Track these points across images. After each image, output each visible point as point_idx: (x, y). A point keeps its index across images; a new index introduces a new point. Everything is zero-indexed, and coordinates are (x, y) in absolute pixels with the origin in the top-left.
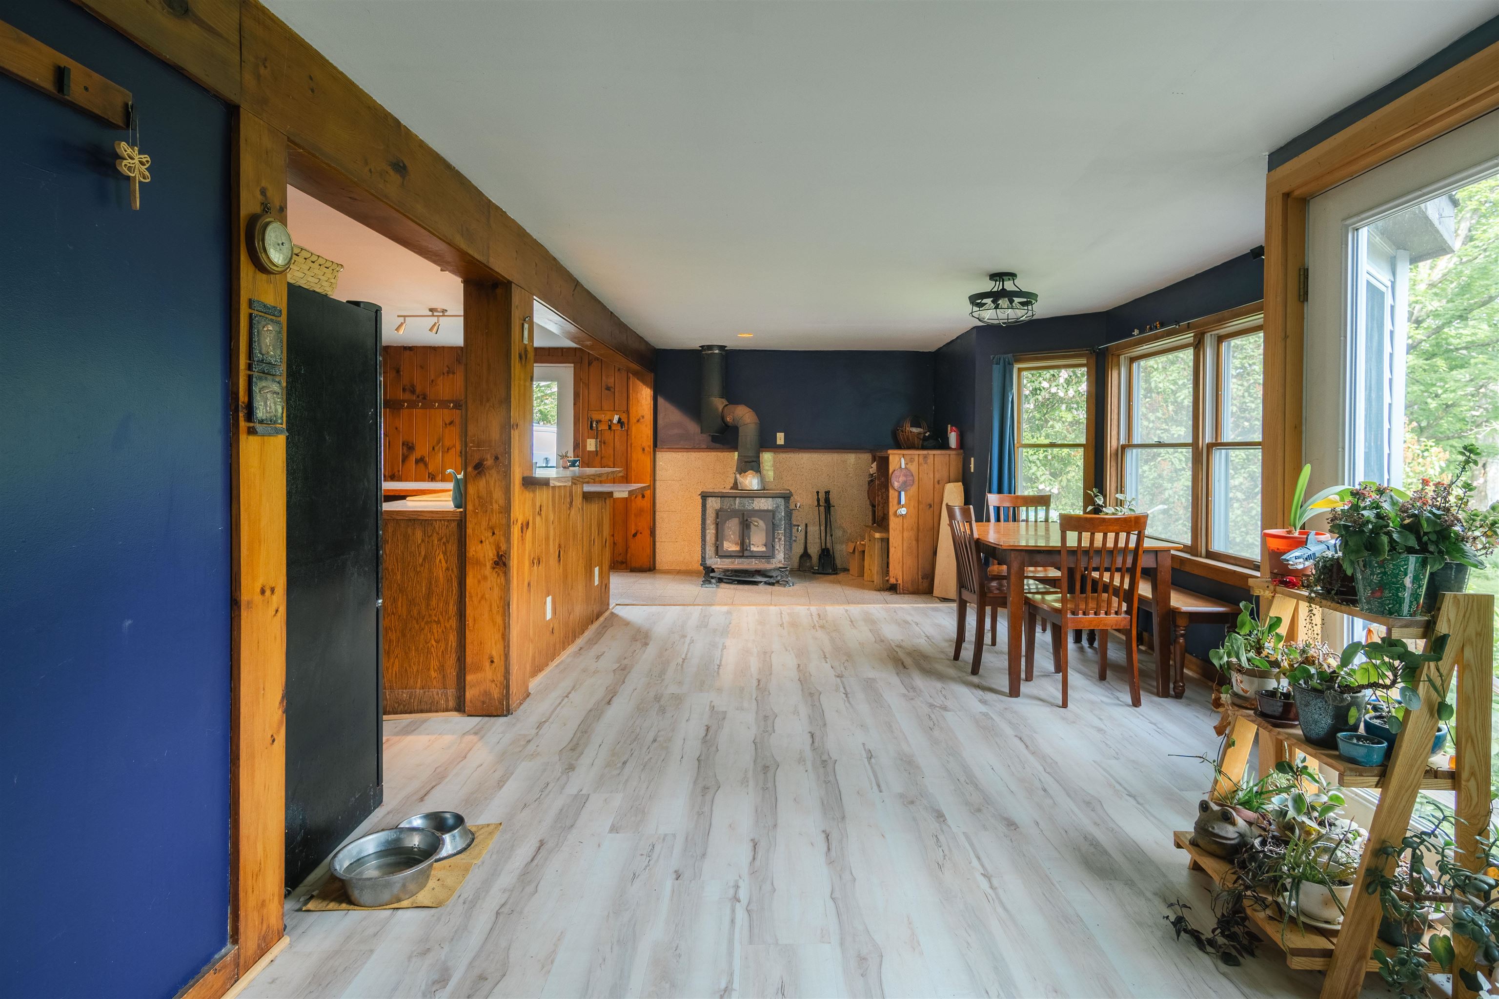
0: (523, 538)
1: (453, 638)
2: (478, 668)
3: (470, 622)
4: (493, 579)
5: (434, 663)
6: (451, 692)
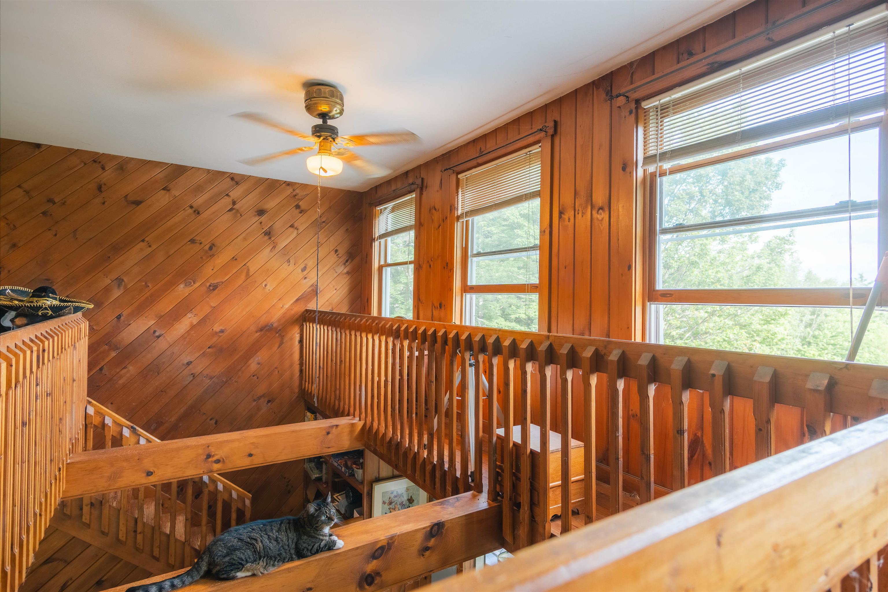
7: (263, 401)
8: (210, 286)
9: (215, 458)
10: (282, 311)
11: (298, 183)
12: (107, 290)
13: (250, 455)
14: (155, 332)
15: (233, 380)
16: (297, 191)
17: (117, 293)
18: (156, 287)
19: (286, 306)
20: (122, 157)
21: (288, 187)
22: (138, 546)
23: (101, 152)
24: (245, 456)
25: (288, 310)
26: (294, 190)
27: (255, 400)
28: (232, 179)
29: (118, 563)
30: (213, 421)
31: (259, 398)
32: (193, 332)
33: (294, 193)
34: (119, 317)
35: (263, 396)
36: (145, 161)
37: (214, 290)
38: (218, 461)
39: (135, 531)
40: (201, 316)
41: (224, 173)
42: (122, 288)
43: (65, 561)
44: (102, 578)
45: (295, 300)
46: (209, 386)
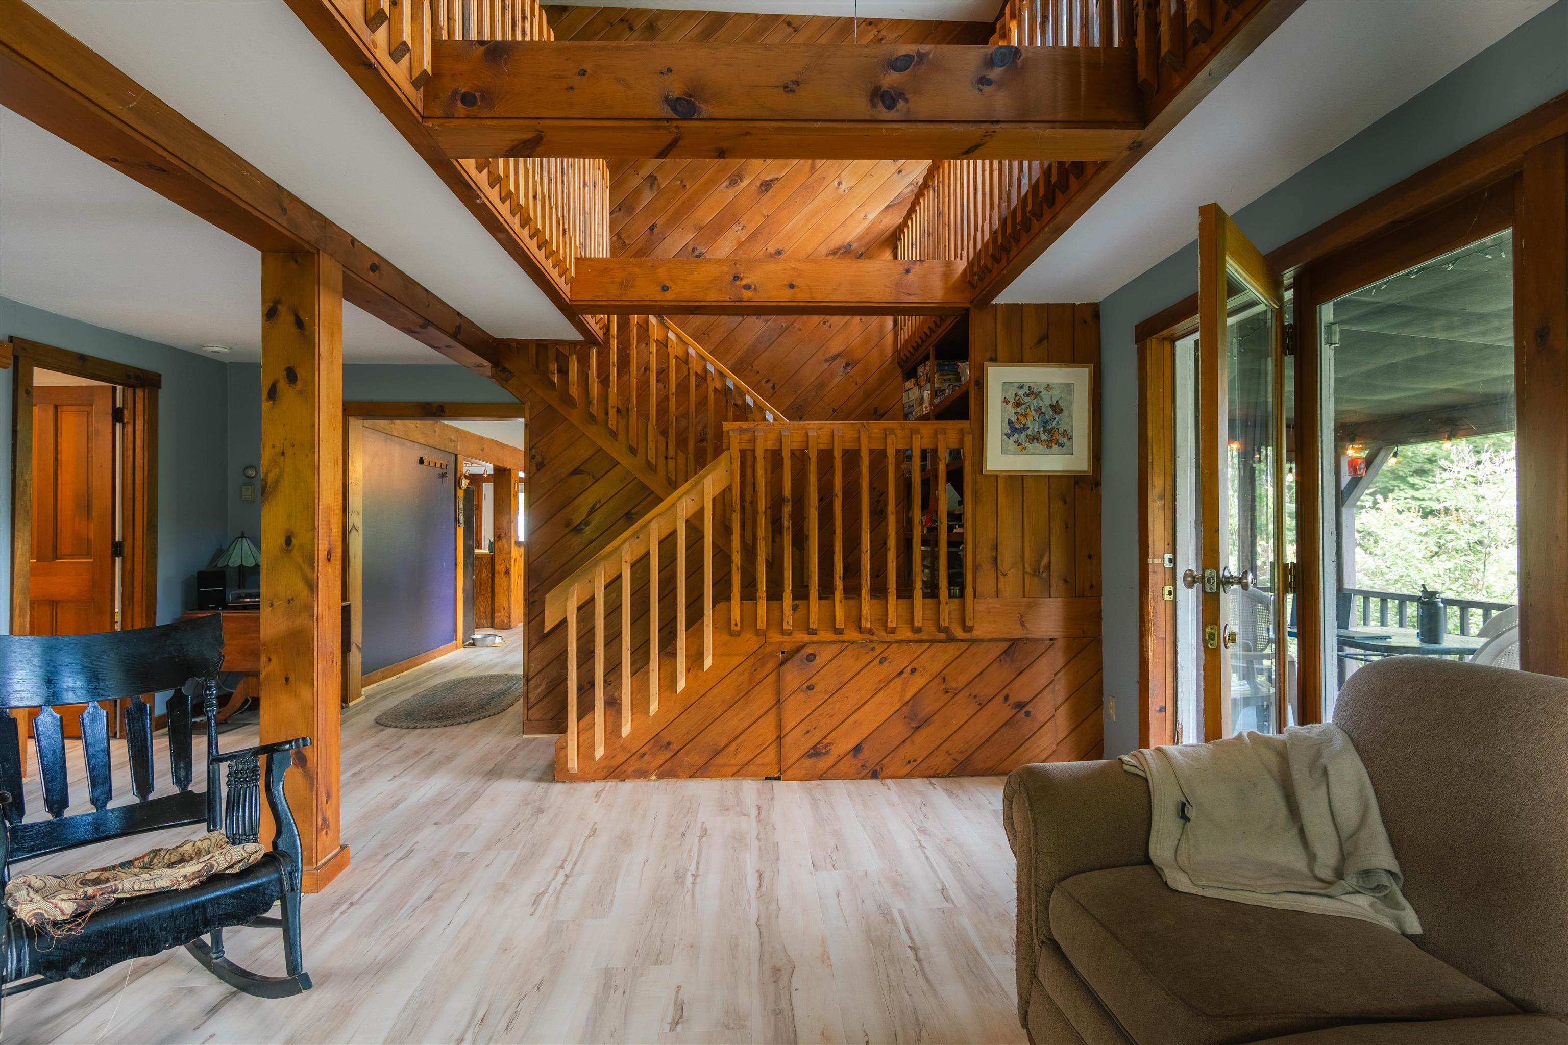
0: (515, 564)
1: (489, 600)
2: (500, 611)
3: (496, 594)
4: (505, 579)
5: (483, 610)
6: (489, 621)
7: (840, 364)
8: (761, 185)
9: (744, 282)
10: (865, 224)
11: (886, 20)
12: (637, 192)
13: (792, 286)
14: (694, 249)
15: (795, 326)
16: (884, 33)
17: (647, 197)
18: (695, 187)
19: (871, 217)
20: (651, 10)
21: (870, 27)
22: (669, 475)
23: (629, 6)
24: (784, 286)
25: (873, 224)
26: (879, 31)
27: (827, 360)
28: (789, 24)
29: (649, 495)
30: (770, 385)
31: (834, 358)
32: (741, 252)
33: (880, 36)
34: (652, 228)
35: (838, 355)
36: (678, 11)
37: (767, 190)
38: (747, 287)
39: (666, 458)
40: (751, 228)
41: (778, 17)
42: (655, 188)
43: (593, 477)
44: (631, 510)
45: (884, 207)
46: (763, 332)
